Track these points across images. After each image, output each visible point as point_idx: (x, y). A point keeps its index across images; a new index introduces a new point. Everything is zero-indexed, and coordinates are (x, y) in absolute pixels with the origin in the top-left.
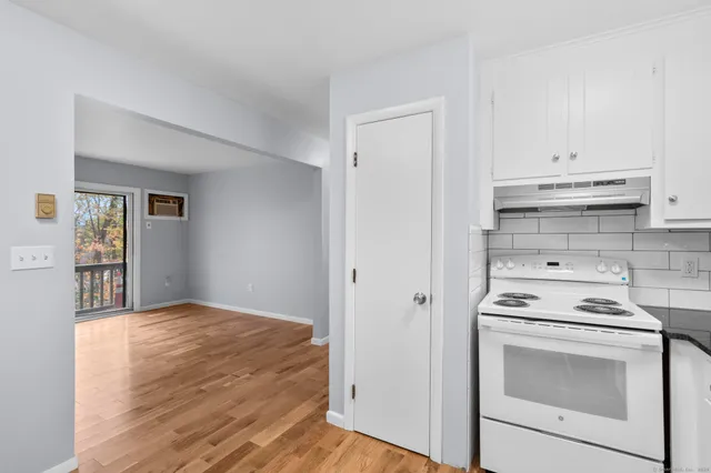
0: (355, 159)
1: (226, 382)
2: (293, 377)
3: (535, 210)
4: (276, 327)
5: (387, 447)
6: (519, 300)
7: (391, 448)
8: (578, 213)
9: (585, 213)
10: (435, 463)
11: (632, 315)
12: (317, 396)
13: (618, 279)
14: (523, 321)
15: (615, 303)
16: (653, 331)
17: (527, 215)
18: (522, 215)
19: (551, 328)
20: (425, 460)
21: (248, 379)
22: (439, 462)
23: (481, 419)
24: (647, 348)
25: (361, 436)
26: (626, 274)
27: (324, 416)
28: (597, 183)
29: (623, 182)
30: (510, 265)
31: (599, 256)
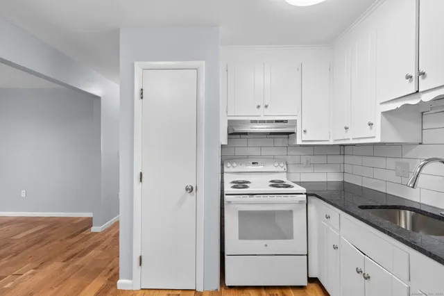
0: (142, 94)
1: (7, 282)
2: (80, 261)
3: (246, 134)
4: (54, 223)
5: (167, 292)
6: (243, 184)
7: (170, 292)
8: (265, 136)
9: (268, 136)
10: (200, 292)
11: (293, 187)
12: (104, 272)
13: (283, 170)
14: (248, 196)
15: (283, 182)
16: (302, 194)
17: (242, 136)
18: (238, 136)
19: (262, 198)
20: (193, 292)
21: (33, 274)
22: (202, 291)
23: (226, 257)
24: (301, 202)
25: (147, 291)
26: (285, 167)
27: (115, 285)
28: (277, 121)
29: (286, 121)
30: (235, 165)
31: (274, 159)
